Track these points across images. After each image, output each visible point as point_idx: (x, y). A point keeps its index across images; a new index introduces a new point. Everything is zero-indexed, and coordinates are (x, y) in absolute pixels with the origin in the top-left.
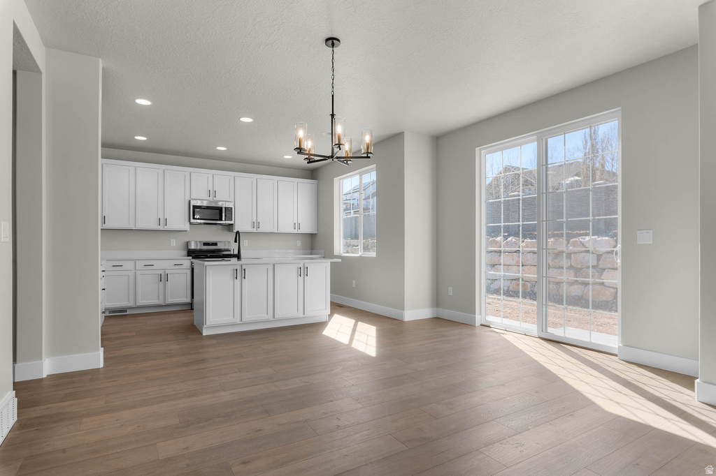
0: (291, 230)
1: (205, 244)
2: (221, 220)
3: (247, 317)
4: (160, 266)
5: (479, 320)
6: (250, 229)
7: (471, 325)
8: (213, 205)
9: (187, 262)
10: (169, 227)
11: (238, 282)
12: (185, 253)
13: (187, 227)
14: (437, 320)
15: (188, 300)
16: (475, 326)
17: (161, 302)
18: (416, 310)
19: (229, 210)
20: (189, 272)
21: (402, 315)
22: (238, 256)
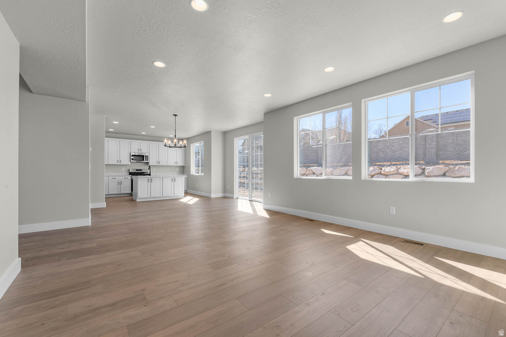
0: (174, 164)
1: (137, 170)
2: (143, 160)
3: (152, 196)
4: (119, 179)
5: (235, 196)
6: (156, 164)
7: (232, 198)
8: (140, 154)
9: (129, 177)
10: (122, 163)
11: (149, 183)
12: (129, 173)
13: (129, 163)
14: (225, 197)
15: (130, 192)
16: (233, 198)
17: (119, 193)
18: (216, 192)
19: (147, 157)
20: (130, 181)
21: (211, 196)
22: (150, 175)
